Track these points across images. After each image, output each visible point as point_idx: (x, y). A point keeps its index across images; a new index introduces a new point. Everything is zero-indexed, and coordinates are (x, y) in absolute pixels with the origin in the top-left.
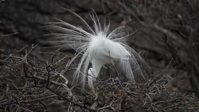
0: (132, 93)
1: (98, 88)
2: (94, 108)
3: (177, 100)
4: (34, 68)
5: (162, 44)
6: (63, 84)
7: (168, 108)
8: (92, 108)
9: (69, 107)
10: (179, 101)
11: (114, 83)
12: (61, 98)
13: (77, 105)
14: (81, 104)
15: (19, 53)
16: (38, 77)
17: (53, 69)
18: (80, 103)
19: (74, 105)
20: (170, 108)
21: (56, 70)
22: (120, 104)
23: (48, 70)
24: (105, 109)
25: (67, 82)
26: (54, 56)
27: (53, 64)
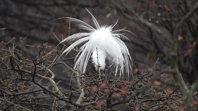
0: (118, 90)
1: (85, 84)
2: (79, 103)
3: (163, 99)
4: (21, 61)
5: (148, 39)
6: (50, 78)
7: (153, 106)
8: (77, 103)
9: (55, 101)
10: (164, 100)
11: (101, 80)
12: (47, 92)
13: (62, 99)
14: (67, 99)
15: (7, 45)
16: (25, 70)
17: (40, 63)
18: (66, 97)
19: (60, 99)
20: (155, 106)
21: (43, 63)
22: (106, 100)
23: (34, 64)
24: (90, 104)
25: (53, 77)
26: (41, 50)
27: (39, 58)
